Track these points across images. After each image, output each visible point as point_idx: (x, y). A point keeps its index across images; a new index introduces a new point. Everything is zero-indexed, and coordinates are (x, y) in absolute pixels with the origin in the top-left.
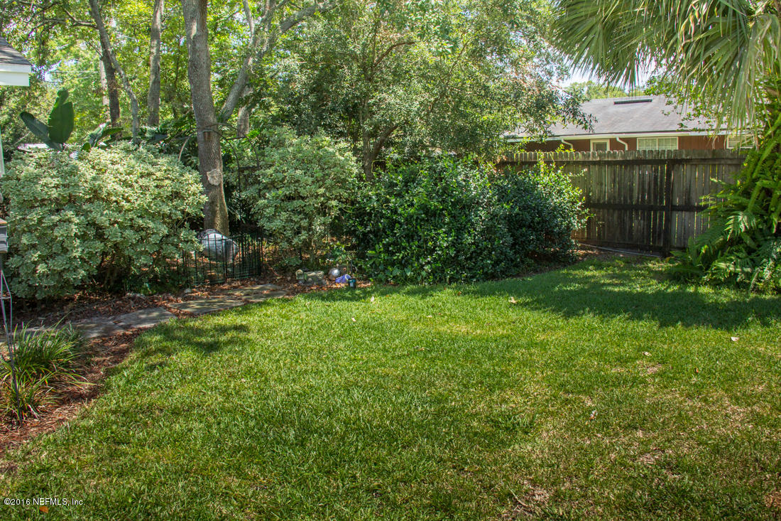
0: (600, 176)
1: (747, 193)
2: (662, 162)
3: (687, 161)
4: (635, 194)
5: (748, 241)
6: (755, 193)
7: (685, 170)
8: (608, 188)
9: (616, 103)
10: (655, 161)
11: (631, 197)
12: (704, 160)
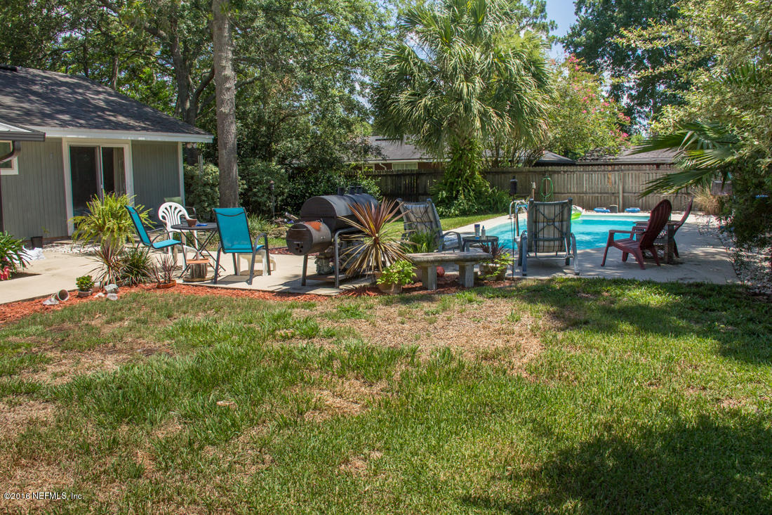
0: (386, 180)
1: (446, 185)
2: (413, 175)
3: (425, 174)
4: (403, 189)
5: (447, 201)
6: (448, 184)
7: (424, 178)
8: (390, 187)
9: (377, 140)
10: (410, 174)
11: (401, 190)
12: (431, 174)
